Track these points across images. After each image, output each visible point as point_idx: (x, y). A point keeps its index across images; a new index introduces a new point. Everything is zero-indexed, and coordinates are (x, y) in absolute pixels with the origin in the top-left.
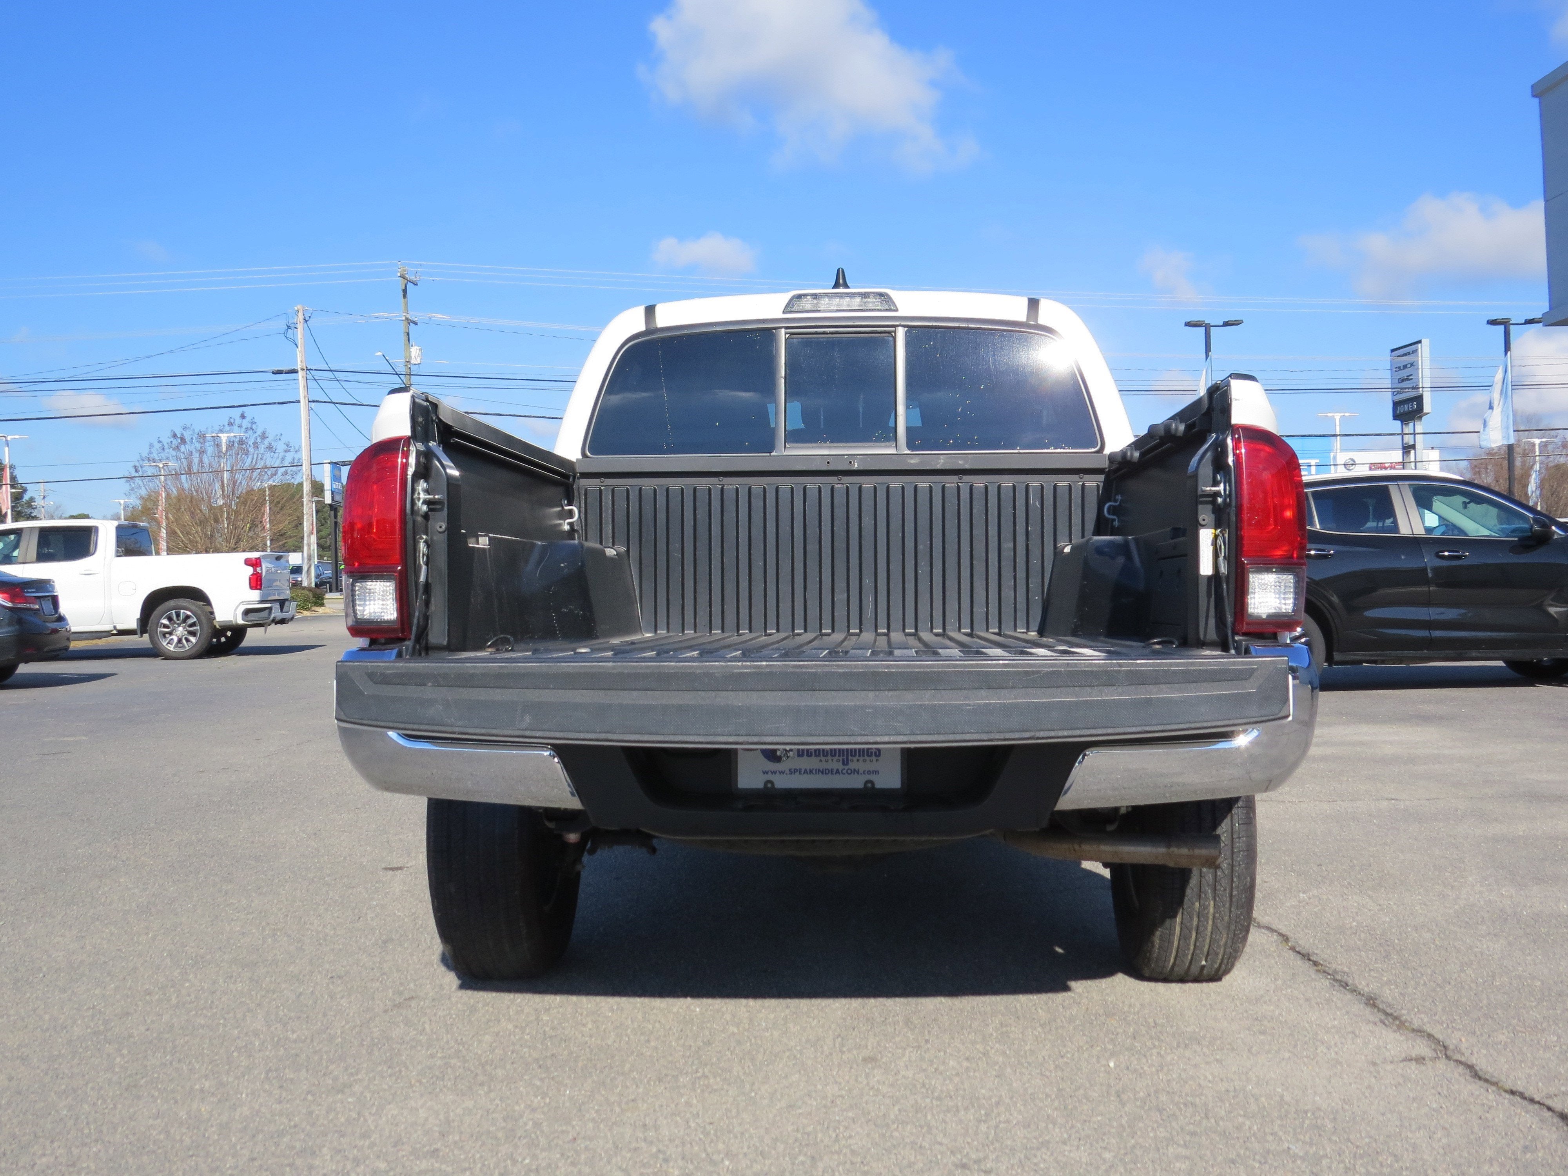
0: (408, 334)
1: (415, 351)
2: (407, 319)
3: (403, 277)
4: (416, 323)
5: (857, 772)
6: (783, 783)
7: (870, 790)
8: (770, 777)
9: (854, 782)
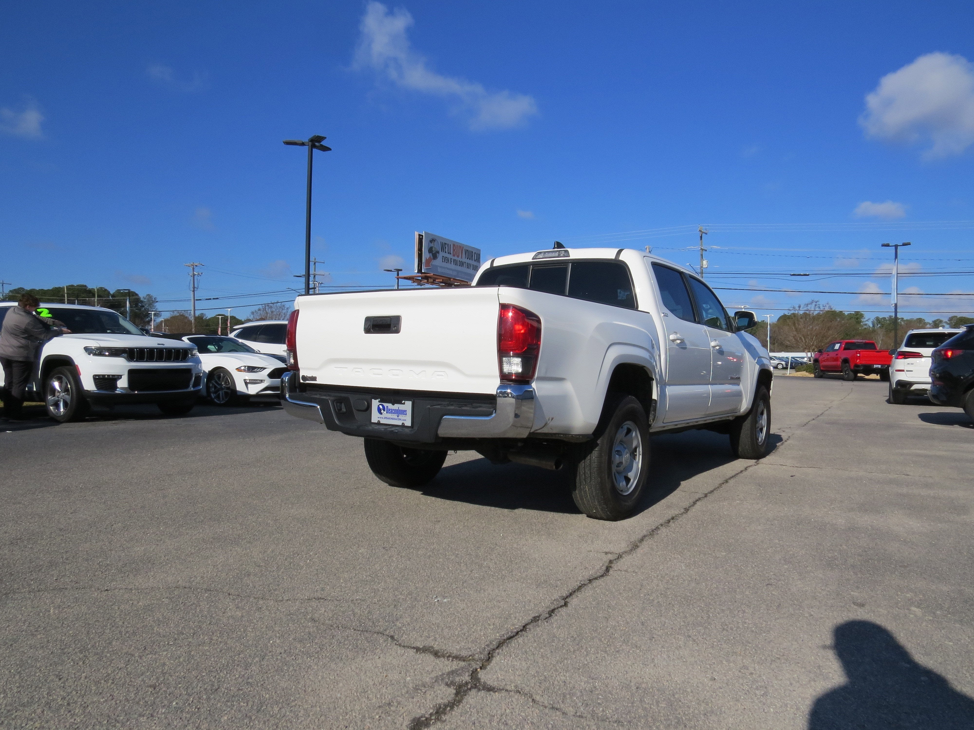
0: (702, 255)
1: (705, 262)
2: (701, 249)
3: (700, 231)
4: (706, 250)
5: (400, 419)
6: (383, 421)
7: (403, 426)
8: (379, 419)
9: (399, 423)
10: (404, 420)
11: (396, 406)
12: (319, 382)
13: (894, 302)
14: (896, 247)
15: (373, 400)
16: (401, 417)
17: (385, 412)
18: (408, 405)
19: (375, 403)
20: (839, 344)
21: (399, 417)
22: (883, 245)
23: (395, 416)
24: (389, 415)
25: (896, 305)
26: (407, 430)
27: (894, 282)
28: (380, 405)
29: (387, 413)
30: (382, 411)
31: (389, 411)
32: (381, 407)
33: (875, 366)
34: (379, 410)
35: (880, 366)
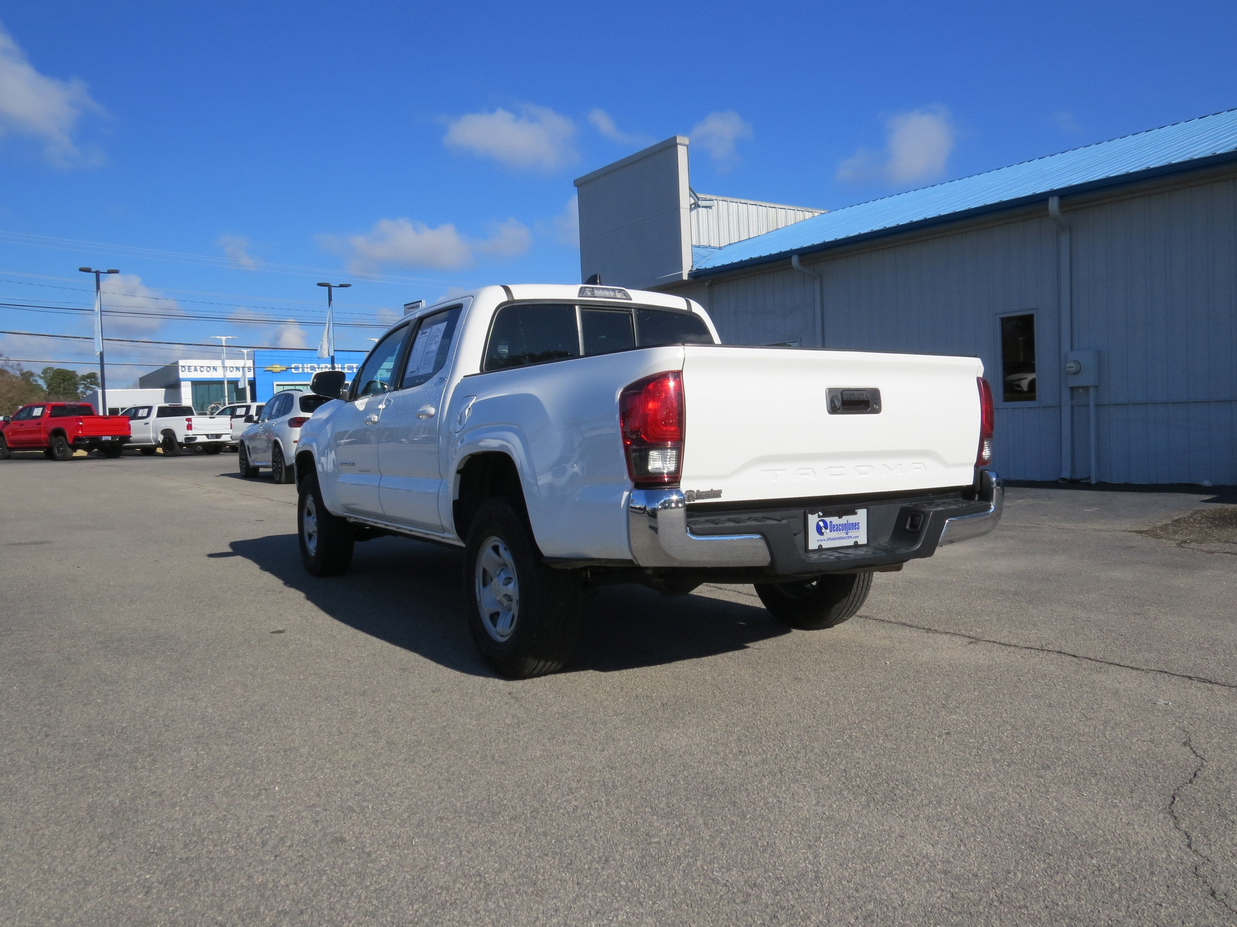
5: (851, 537)
6: (825, 545)
7: (856, 545)
8: (820, 543)
9: (851, 543)
10: (855, 537)
11: (845, 519)
12: (725, 498)
13: (98, 350)
14: (98, 273)
15: (809, 515)
16: (852, 533)
17: (828, 531)
18: (861, 516)
19: (813, 520)
20: (41, 409)
21: (849, 534)
22: (82, 270)
23: (843, 534)
24: (835, 534)
25: (102, 354)
26: (860, 552)
27: (98, 321)
28: (820, 521)
29: (831, 531)
30: (823, 530)
31: (835, 528)
32: (821, 524)
33: (104, 438)
34: (819, 530)
35: (110, 438)
